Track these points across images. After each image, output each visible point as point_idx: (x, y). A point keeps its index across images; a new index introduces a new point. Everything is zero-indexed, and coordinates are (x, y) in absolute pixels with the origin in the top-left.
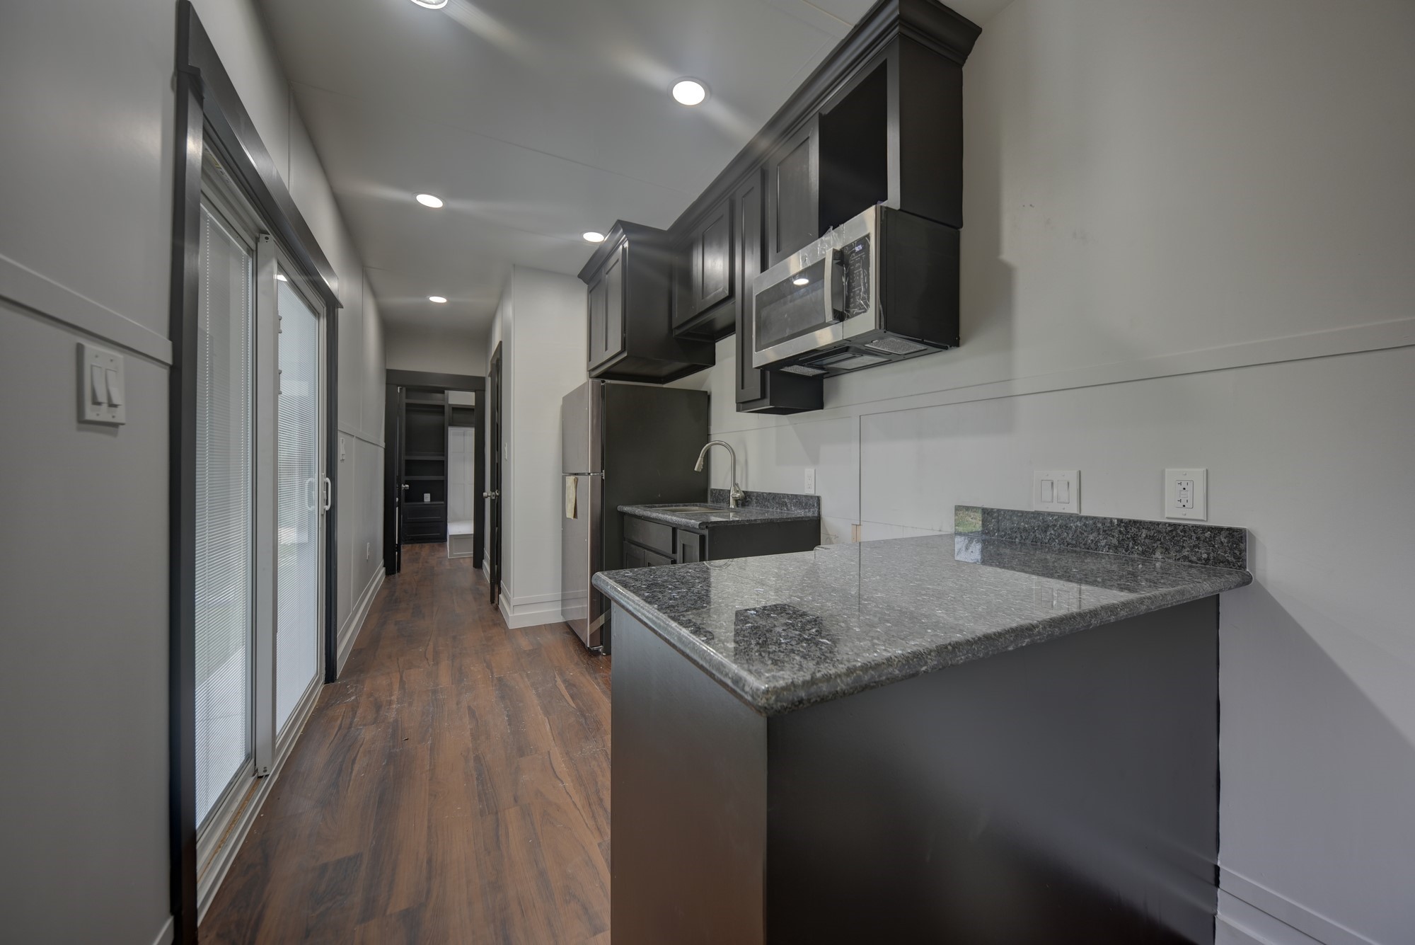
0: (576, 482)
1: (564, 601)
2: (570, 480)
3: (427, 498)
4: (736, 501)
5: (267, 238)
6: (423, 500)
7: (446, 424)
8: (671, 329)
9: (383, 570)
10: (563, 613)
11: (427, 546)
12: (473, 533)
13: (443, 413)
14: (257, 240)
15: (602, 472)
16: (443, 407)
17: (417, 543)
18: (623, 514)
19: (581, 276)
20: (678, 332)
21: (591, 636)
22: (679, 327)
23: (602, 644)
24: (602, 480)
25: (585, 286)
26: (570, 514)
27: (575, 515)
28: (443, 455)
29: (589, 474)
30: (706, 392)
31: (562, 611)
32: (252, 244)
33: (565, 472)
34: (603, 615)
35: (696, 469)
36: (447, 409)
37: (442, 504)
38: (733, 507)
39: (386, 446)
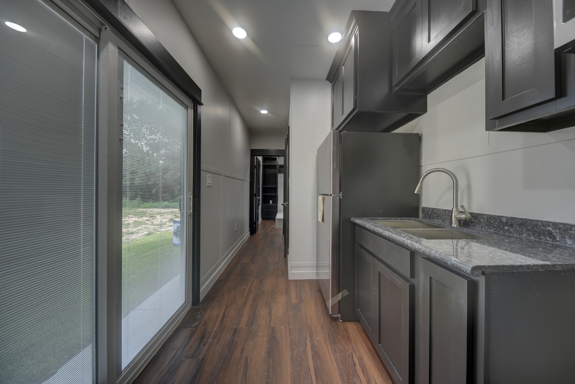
0: (324, 199)
1: (318, 267)
2: (321, 198)
3: (271, 202)
4: (459, 221)
5: (106, 28)
6: (269, 203)
7: (277, 172)
8: (391, 88)
9: (249, 232)
10: (317, 274)
11: (270, 221)
12: (283, 218)
13: (276, 168)
14: (100, 30)
15: (340, 193)
16: (276, 166)
17: (267, 220)
18: (355, 224)
19: (328, 79)
20: (396, 89)
21: (332, 307)
22: (397, 85)
23: (339, 312)
24: (340, 199)
25: (330, 85)
26: (320, 219)
27: (323, 220)
28: (276, 185)
29: (331, 195)
30: (418, 134)
31: (317, 273)
32: (97, 35)
33: (319, 194)
34: (340, 294)
35: (416, 192)
36: (277, 166)
37: (275, 205)
38: (455, 226)
39: (250, 181)
